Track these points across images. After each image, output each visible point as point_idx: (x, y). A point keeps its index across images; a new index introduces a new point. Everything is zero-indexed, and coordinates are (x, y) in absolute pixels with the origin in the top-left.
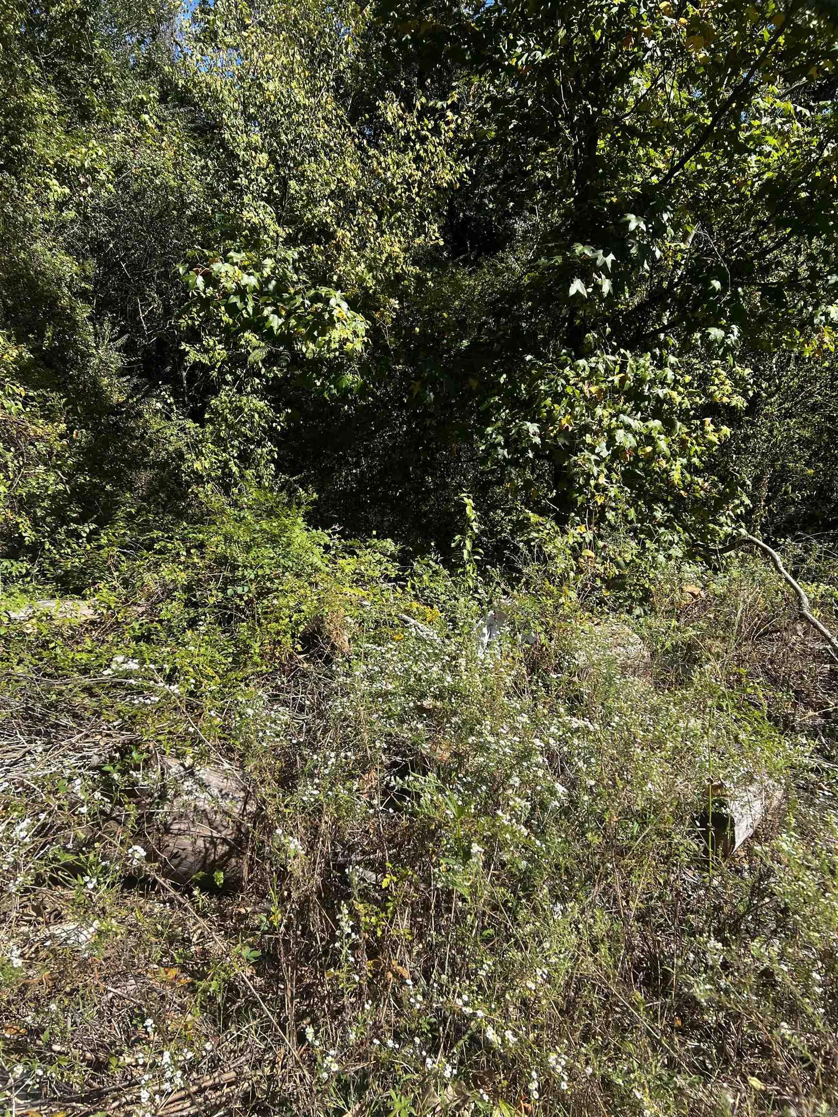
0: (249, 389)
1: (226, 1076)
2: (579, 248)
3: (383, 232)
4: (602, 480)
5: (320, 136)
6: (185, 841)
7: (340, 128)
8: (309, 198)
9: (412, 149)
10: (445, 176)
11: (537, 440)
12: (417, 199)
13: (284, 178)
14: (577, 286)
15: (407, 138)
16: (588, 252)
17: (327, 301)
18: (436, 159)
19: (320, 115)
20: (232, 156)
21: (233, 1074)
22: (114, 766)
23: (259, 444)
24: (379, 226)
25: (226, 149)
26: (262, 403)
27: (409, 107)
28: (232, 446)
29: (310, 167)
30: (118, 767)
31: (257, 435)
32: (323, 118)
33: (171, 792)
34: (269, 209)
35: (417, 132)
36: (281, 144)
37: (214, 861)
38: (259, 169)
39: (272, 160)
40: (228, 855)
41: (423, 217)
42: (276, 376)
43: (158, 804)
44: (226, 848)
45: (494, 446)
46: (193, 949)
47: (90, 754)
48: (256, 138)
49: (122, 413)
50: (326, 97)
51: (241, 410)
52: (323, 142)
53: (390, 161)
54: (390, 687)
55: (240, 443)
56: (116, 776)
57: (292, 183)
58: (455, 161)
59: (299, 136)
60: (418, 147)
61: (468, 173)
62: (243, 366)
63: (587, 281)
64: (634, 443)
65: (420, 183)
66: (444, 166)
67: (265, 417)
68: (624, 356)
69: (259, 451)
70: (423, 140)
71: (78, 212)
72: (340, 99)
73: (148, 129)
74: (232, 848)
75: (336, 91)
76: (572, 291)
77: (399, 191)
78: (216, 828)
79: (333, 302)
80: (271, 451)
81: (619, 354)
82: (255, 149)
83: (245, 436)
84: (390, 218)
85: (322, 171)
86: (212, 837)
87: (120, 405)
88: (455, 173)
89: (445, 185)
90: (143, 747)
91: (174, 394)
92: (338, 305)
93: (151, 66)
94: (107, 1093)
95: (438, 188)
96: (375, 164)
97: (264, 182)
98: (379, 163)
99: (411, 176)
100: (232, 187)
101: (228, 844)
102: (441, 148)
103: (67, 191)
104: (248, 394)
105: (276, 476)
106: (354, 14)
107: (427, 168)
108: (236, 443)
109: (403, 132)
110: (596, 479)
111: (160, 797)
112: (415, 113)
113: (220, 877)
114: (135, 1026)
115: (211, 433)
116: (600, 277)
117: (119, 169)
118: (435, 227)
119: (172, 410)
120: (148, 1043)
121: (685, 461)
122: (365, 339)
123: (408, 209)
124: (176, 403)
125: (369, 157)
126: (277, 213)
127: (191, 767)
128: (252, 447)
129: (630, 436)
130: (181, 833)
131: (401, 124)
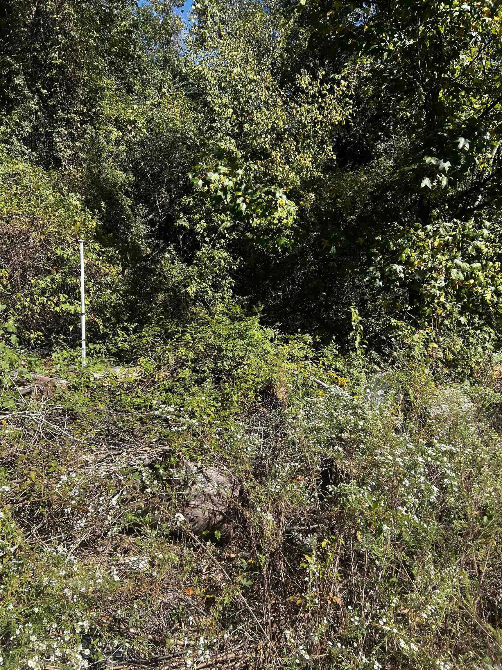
0: (218, 246)
1: (229, 656)
2: (428, 160)
3: (299, 152)
4: (442, 299)
5: (263, 98)
6: (198, 512)
7: (274, 92)
8: (255, 133)
9: (317, 102)
10: (337, 118)
11: (402, 275)
12: (320, 132)
13: (241, 122)
14: (426, 182)
15: (314, 96)
16: (434, 162)
17: (274, 194)
18: (331, 108)
19: (263, 85)
20: (212, 111)
21: (234, 655)
22: (161, 465)
23: (224, 278)
24: (297, 149)
25: (209, 107)
26: (226, 254)
27: (315, 78)
28: (208, 279)
29: (257, 116)
30: (163, 465)
31: (223, 272)
32: (265, 87)
33: (190, 482)
34: (232, 141)
35: (319, 92)
36: (240, 103)
37: (215, 524)
38: (227, 118)
39: (235, 112)
40: (223, 521)
41: (323, 142)
42: (234, 237)
43: (183, 489)
44: (221, 517)
45: (375, 279)
46: (203, 577)
47: (144, 458)
48: (226, 100)
49: (149, 260)
50: (267, 74)
51: (213, 258)
52: (264, 101)
53: (303, 109)
54: (321, 425)
55: (213, 277)
56: (161, 471)
57: (246, 126)
58: (343, 108)
59: (250, 97)
60: (320, 100)
61: (351, 115)
62: (215, 233)
63: (433, 178)
64: (462, 277)
65: (322, 122)
66: (336, 112)
67: (228, 262)
68: (456, 223)
69: (224, 282)
70: (323, 96)
71: (126, 146)
72: (274, 75)
73: (166, 97)
74: (225, 517)
75: (272, 71)
76: (423, 185)
77: (309, 127)
78: (215, 505)
79: (277, 195)
80: (231, 282)
81: (454, 222)
82: (225, 106)
83: (216, 273)
84: (303, 143)
85: (264, 117)
86: (213, 510)
87: (148, 256)
88: (343, 115)
89: (337, 123)
90: (176, 455)
91: (175, 248)
92: (281, 197)
93: (166, 61)
94: (160, 661)
95: (332, 124)
96: (295, 112)
97: (230, 125)
98: (297, 112)
99: (316, 118)
100: (211, 128)
101: (223, 515)
102: (334, 101)
103: (121, 134)
104: (218, 249)
105: (233, 297)
106: (284, 25)
107: (326, 113)
108: (210, 277)
109: (311, 92)
110: (439, 298)
111: (184, 484)
112: (319, 81)
113: (218, 534)
114: (174, 621)
115: (197, 272)
116: (441, 176)
117: (150, 120)
118: (330, 148)
119: (175, 259)
120: (181, 632)
121: (493, 288)
122: (295, 217)
123: (314, 138)
124: (177, 254)
125: (291, 108)
126: (236, 143)
127: (201, 468)
128: (220, 279)
129: (460, 273)
130: (195, 507)
131: (310, 88)
